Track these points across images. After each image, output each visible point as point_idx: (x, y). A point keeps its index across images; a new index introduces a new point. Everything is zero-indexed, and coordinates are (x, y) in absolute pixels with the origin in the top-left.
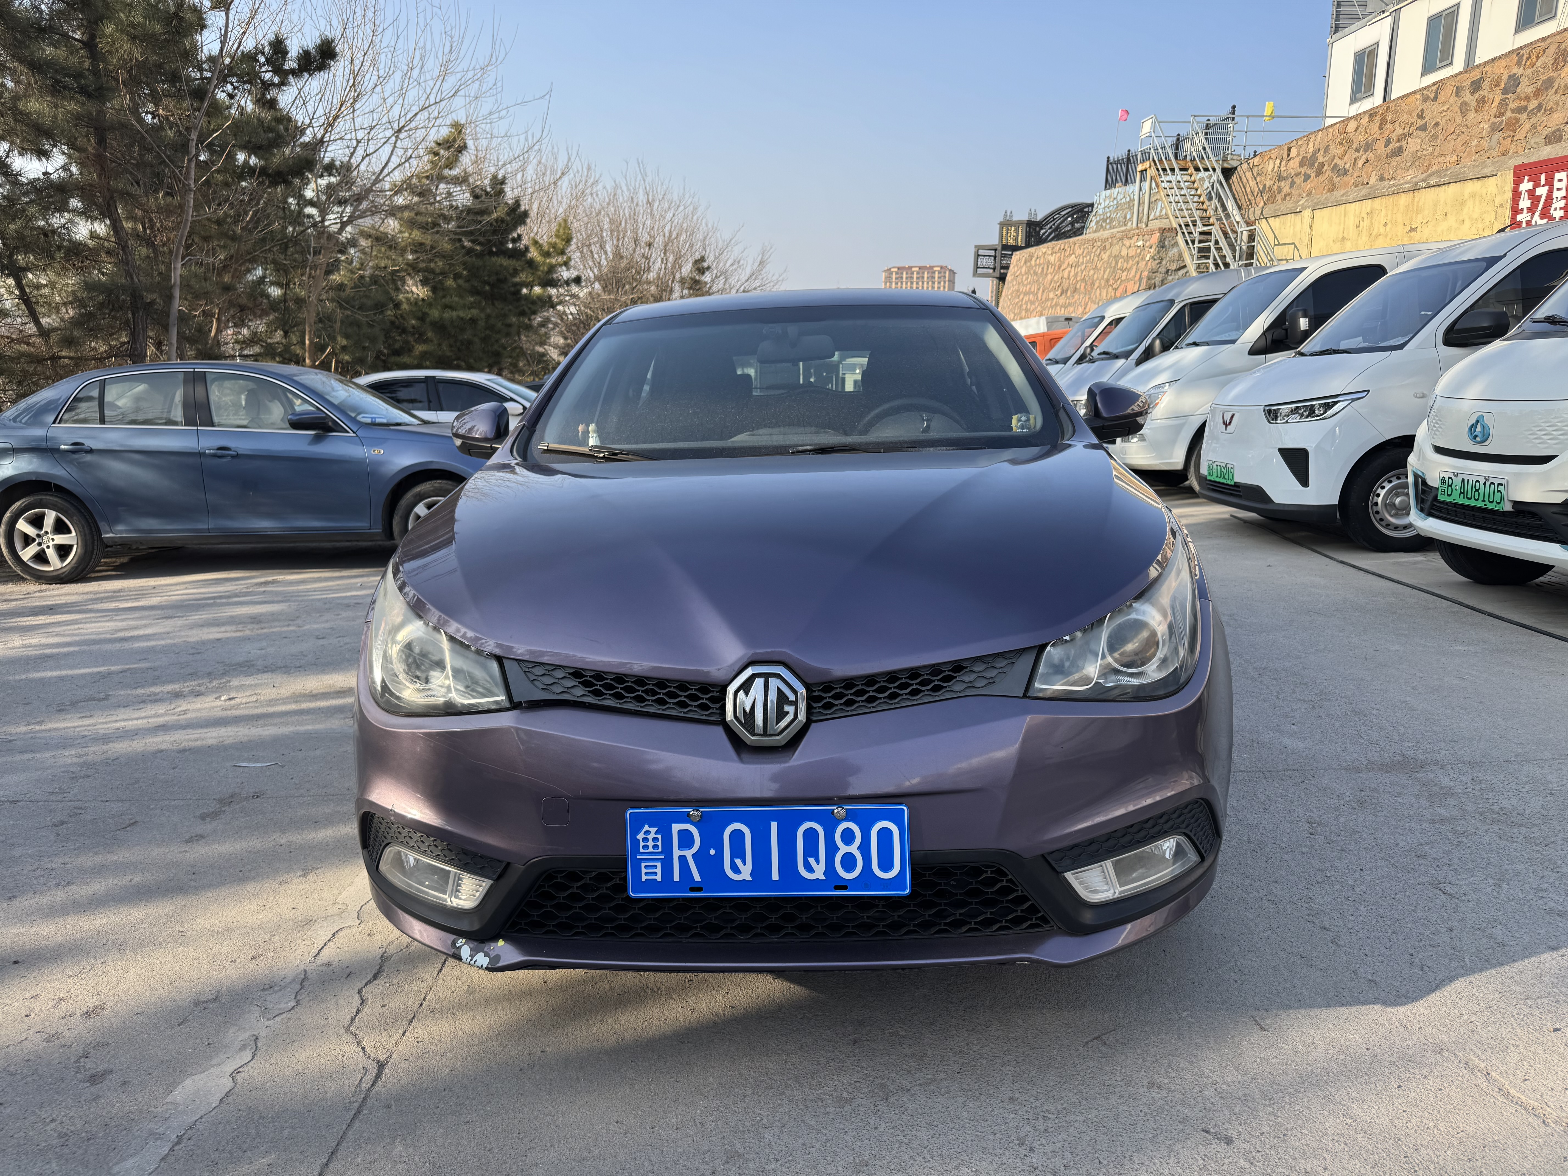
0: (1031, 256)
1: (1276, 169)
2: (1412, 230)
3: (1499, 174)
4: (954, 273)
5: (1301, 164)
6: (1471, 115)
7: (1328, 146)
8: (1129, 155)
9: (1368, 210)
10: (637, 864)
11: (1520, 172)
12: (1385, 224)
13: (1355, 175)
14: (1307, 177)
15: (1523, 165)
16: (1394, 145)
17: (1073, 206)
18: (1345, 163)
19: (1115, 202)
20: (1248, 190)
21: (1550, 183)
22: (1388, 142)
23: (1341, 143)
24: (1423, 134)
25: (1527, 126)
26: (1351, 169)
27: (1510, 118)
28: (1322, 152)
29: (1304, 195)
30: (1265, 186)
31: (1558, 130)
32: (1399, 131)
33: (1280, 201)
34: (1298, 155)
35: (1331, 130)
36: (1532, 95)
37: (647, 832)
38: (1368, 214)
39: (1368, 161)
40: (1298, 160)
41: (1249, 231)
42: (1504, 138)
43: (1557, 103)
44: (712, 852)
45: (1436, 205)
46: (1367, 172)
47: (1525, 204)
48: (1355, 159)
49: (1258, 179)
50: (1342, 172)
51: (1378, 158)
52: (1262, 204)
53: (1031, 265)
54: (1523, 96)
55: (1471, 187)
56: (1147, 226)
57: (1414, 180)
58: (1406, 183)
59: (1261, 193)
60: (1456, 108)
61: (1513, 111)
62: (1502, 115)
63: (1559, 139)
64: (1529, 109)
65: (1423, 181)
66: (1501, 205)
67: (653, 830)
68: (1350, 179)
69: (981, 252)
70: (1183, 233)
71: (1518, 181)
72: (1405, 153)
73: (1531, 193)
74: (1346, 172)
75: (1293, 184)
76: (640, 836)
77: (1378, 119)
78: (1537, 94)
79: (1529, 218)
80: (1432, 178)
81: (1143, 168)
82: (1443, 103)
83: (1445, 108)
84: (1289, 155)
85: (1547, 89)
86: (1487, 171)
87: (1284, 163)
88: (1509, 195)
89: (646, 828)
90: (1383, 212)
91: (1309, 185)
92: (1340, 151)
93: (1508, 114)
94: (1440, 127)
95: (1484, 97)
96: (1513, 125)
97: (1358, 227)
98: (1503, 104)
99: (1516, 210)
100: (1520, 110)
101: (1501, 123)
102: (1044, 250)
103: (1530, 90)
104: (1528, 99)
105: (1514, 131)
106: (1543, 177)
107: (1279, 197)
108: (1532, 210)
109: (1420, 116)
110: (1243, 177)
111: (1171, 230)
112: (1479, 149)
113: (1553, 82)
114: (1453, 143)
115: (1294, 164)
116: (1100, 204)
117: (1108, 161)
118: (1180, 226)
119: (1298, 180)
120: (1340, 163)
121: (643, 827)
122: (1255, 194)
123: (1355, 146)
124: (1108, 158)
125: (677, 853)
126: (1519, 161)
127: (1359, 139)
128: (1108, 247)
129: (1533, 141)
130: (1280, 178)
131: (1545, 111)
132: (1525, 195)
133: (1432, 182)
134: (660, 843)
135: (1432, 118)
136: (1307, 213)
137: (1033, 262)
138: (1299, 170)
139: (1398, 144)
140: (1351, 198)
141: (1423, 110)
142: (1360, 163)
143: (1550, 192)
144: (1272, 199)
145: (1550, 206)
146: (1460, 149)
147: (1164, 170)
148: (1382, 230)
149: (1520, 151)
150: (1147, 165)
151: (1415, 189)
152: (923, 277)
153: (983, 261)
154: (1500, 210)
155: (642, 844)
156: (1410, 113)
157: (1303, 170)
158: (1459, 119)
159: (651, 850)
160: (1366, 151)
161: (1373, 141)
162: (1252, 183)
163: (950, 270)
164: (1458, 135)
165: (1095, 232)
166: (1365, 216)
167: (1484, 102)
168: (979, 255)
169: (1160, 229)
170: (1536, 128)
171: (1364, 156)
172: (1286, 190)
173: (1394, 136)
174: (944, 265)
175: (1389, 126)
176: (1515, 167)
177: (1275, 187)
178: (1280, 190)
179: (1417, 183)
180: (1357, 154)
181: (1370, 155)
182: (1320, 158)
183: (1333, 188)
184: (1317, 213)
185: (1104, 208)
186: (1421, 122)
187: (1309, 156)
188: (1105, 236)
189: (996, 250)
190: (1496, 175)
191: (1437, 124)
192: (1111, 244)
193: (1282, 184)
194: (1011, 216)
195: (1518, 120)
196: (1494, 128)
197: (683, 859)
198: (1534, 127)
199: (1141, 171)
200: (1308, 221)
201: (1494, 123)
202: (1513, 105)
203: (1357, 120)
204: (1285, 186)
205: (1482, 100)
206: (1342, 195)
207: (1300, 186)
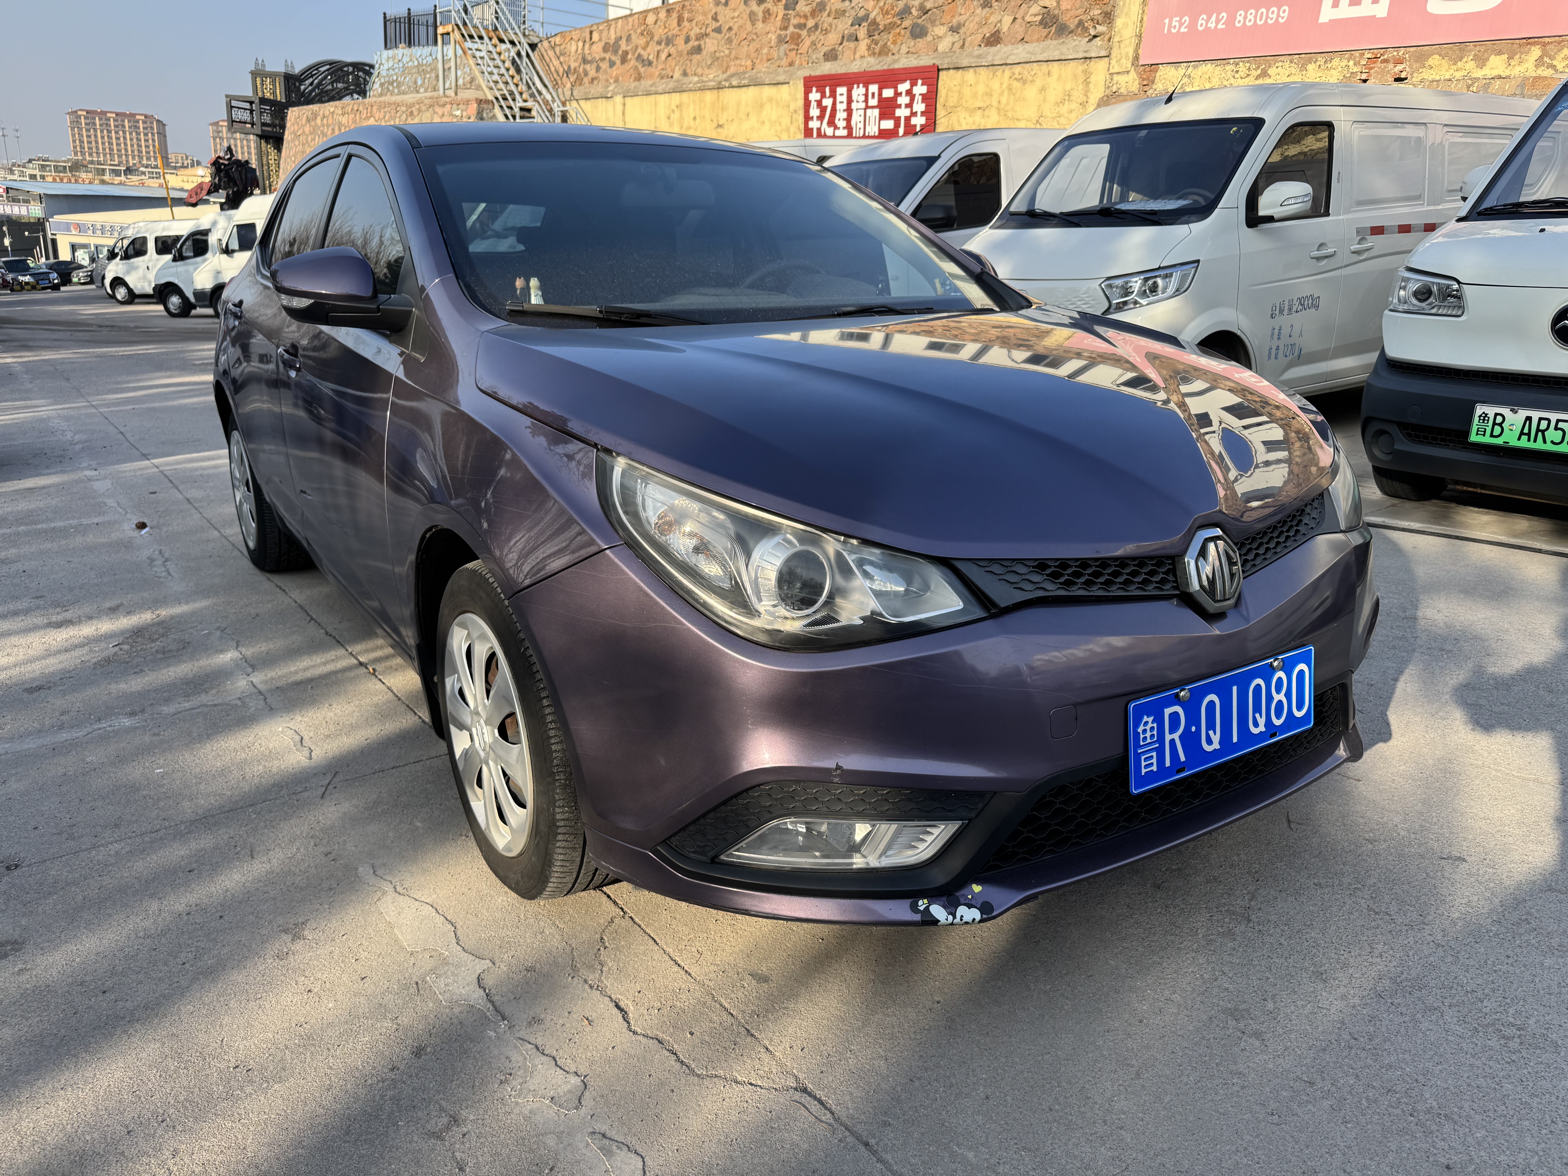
0: (315, 115)
1: (580, 51)
2: (720, 126)
3: (791, 83)
4: (164, 125)
5: (605, 49)
6: (760, 25)
7: (630, 35)
8: (409, 14)
9: (678, 103)
10: (1138, 756)
11: (810, 83)
12: (695, 118)
13: (660, 67)
14: (612, 64)
15: (810, 77)
16: (693, 43)
17: (331, 63)
18: (649, 53)
19: (401, 65)
20: (553, 69)
21: (833, 95)
22: (687, 40)
23: (642, 34)
24: (719, 36)
25: (807, 42)
26: (655, 60)
27: (793, 33)
28: (624, 41)
29: (612, 81)
30: (569, 67)
31: (834, 49)
32: (696, 30)
33: (587, 84)
34: (600, 40)
35: (630, 19)
36: (809, 14)
37: (1146, 723)
38: (677, 107)
39: (670, 55)
40: (601, 45)
41: (562, 111)
42: (790, 50)
43: (831, 25)
44: (1193, 729)
45: (738, 105)
46: (670, 66)
47: (815, 112)
48: (658, 52)
49: (562, 59)
50: (646, 63)
51: (680, 54)
52: (569, 85)
53: (316, 125)
54: (802, 14)
55: (768, 91)
56: (456, 94)
57: (717, 79)
58: (710, 81)
59: (567, 73)
60: (746, 17)
61: (795, 26)
62: (786, 28)
63: (835, 58)
64: (808, 27)
65: (725, 80)
66: (795, 111)
67: (1151, 719)
68: (655, 71)
69: (234, 103)
70: (501, 107)
71: (807, 92)
72: (704, 53)
73: (819, 103)
74: (650, 63)
75: (598, 69)
76: (1140, 730)
77: (675, 15)
78: (813, 14)
79: (819, 126)
80: (733, 79)
81: (445, 31)
82: (734, 10)
83: (736, 14)
84: (591, 38)
85: (821, 11)
86: (781, 78)
87: (587, 46)
88: (801, 103)
89: (1145, 719)
90: (692, 106)
91: (615, 71)
92: (642, 41)
93: (791, 29)
94: (733, 32)
95: (769, 10)
96: (796, 39)
97: (669, 118)
98: (786, 19)
99: (807, 118)
100: (802, 26)
101: (786, 36)
102: (332, 110)
103: (807, 9)
104: (806, 17)
105: (798, 45)
106: (827, 89)
107: (586, 80)
108: (821, 118)
109: (715, 18)
110: (545, 54)
111: (487, 102)
112: (770, 57)
113: (825, 6)
114: (746, 48)
115: (598, 48)
116: (381, 64)
117: (385, 17)
118: (497, 99)
119: (604, 65)
120: (645, 54)
121: (1142, 718)
122: (561, 74)
123: (656, 38)
124: (385, 14)
125: (1168, 737)
126: (807, 73)
127: (659, 32)
128: (415, 113)
129: (814, 57)
130: (585, 61)
131: (822, 30)
132: (814, 104)
133: (734, 83)
134: (1155, 732)
135: (726, 22)
136: (618, 99)
137: (318, 121)
138: (604, 55)
139: (696, 43)
140: (660, 89)
141: (716, 13)
142: (663, 56)
143: (834, 104)
144: (579, 81)
145: (835, 117)
146: (753, 55)
147: (471, 37)
148: (692, 124)
149: (804, 63)
150: (449, 28)
151: (719, 87)
152: (123, 126)
153: (238, 115)
154: (794, 115)
155: (1142, 736)
156: (705, 14)
157: (608, 56)
158: (749, 26)
159: (1149, 741)
160: (667, 44)
161: (673, 36)
162: (556, 63)
163: (158, 121)
164: (750, 41)
165: (381, 95)
166: (675, 108)
167: (769, 14)
168: (232, 107)
169: (476, 99)
170: (815, 45)
171: (666, 51)
172: (592, 73)
173: (692, 34)
174: (149, 114)
175: (686, 23)
176: (805, 78)
177: (581, 70)
178: (586, 74)
179: (720, 82)
180: (659, 48)
181: (672, 50)
182: (623, 46)
183: (639, 78)
184: (628, 100)
185: (388, 70)
186: (715, 25)
187: (612, 42)
188: (411, 101)
189: (251, 103)
190: (788, 83)
191: (730, 29)
192: (419, 111)
193: (588, 67)
194: (263, 65)
195: (799, 36)
196: (781, 40)
197: (1172, 741)
198: (813, 43)
199: (442, 35)
200: (619, 107)
201: (780, 36)
202: (795, 21)
203: (654, 13)
204: (591, 70)
205: (767, 12)
206: (651, 86)
207: (605, 72)
